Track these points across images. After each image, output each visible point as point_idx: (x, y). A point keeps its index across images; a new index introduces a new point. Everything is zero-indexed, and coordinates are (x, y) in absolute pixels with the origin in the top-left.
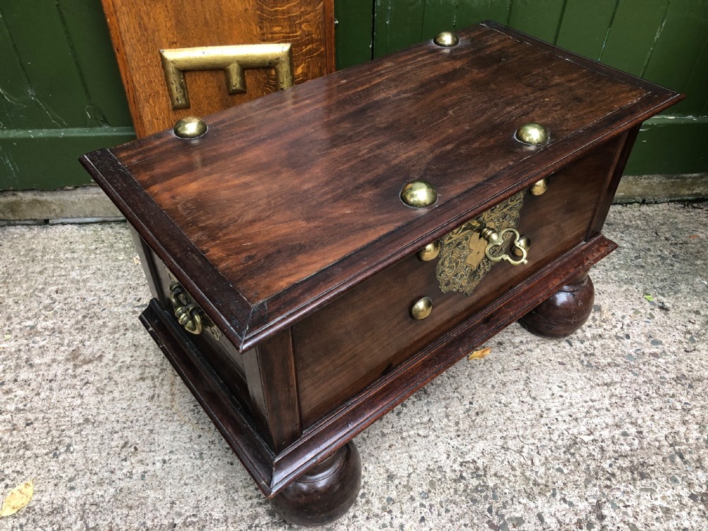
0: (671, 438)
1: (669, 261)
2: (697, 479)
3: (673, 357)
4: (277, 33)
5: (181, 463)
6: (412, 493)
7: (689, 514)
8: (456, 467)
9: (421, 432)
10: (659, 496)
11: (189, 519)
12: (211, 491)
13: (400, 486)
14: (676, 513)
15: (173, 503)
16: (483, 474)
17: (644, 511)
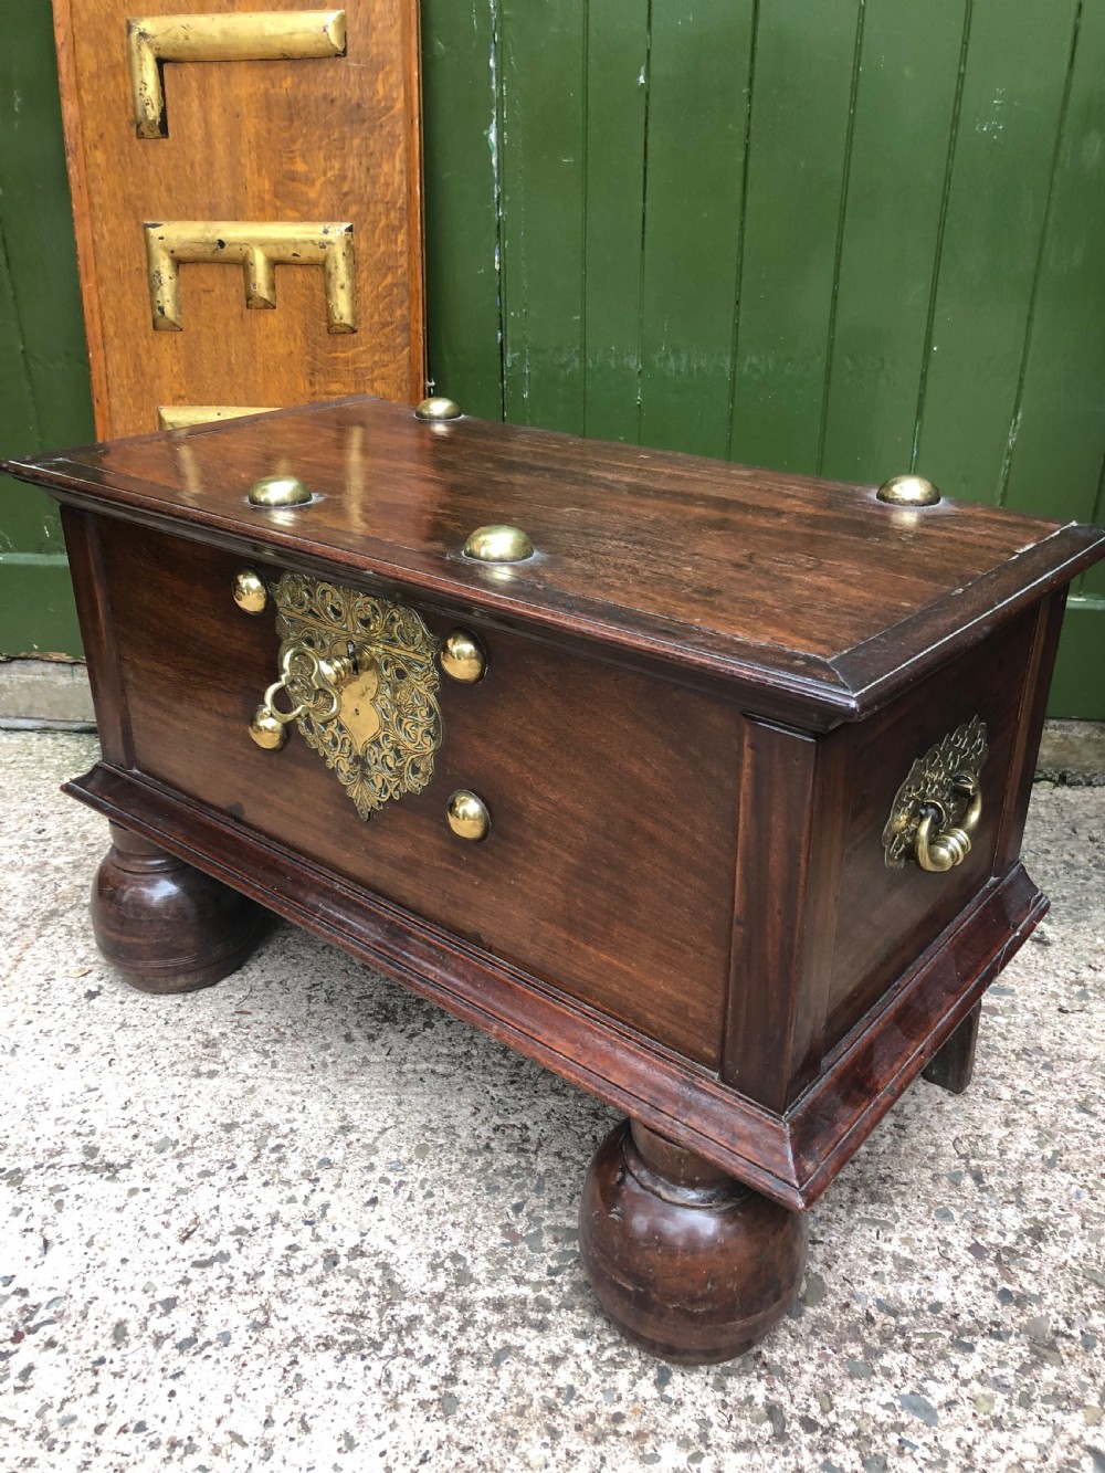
0: (965, 1143)
1: (1081, 871)
2: (999, 1220)
3: (1028, 1016)
6: (374, 1159)
7: (955, 1278)
8: (485, 1132)
9: (441, 1069)
10: (896, 1237)
13: (356, 1144)
14: (926, 1272)
16: (533, 1148)
17: (853, 1257)
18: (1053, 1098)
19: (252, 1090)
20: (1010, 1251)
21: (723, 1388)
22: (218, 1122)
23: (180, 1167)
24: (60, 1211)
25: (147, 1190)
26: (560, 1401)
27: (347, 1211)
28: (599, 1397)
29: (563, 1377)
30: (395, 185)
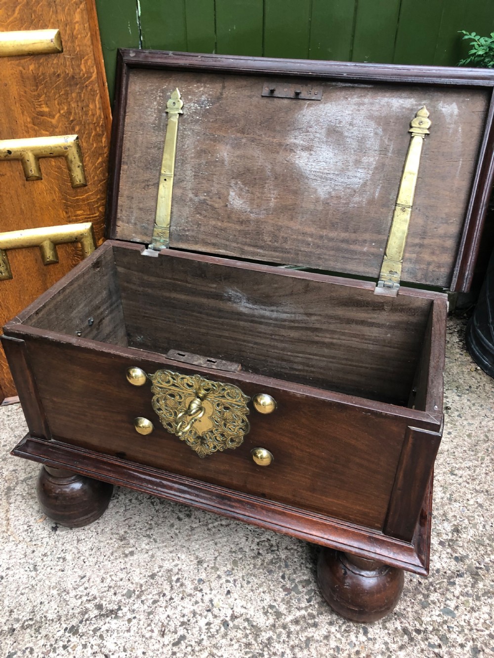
4: (80, 216)
5: (17, 577)
6: (218, 573)
7: (440, 557)
8: (254, 546)
9: (224, 523)
11: (26, 623)
12: (46, 597)
13: (208, 568)
15: (11, 611)
16: (276, 549)
18: (441, 472)
19: (153, 556)
20: (451, 540)
21: (386, 628)
22: (147, 576)
23: (142, 602)
24: (103, 640)
25: (135, 618)
26: (336, 654)
27: (220, 600)
28: (348, 647)
29: (333, 644)
30: (98, 114)
